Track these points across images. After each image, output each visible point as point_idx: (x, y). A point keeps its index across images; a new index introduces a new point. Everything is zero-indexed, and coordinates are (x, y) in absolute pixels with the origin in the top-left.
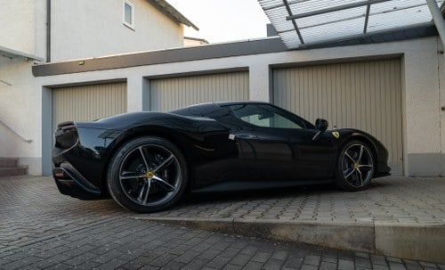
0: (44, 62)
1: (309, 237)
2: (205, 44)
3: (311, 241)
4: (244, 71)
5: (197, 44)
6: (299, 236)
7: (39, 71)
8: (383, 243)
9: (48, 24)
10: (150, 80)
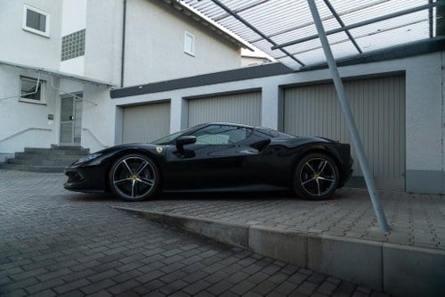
0: (119, 87)
1: (208, 231)
2: (268, 63)
3: (208, 235)
4: (258, 91)
5: (260, 63)
6: (201, 230)
7: (115, 94)
8: (255, 243)
9: (123, 58)
10: (188, 100)
